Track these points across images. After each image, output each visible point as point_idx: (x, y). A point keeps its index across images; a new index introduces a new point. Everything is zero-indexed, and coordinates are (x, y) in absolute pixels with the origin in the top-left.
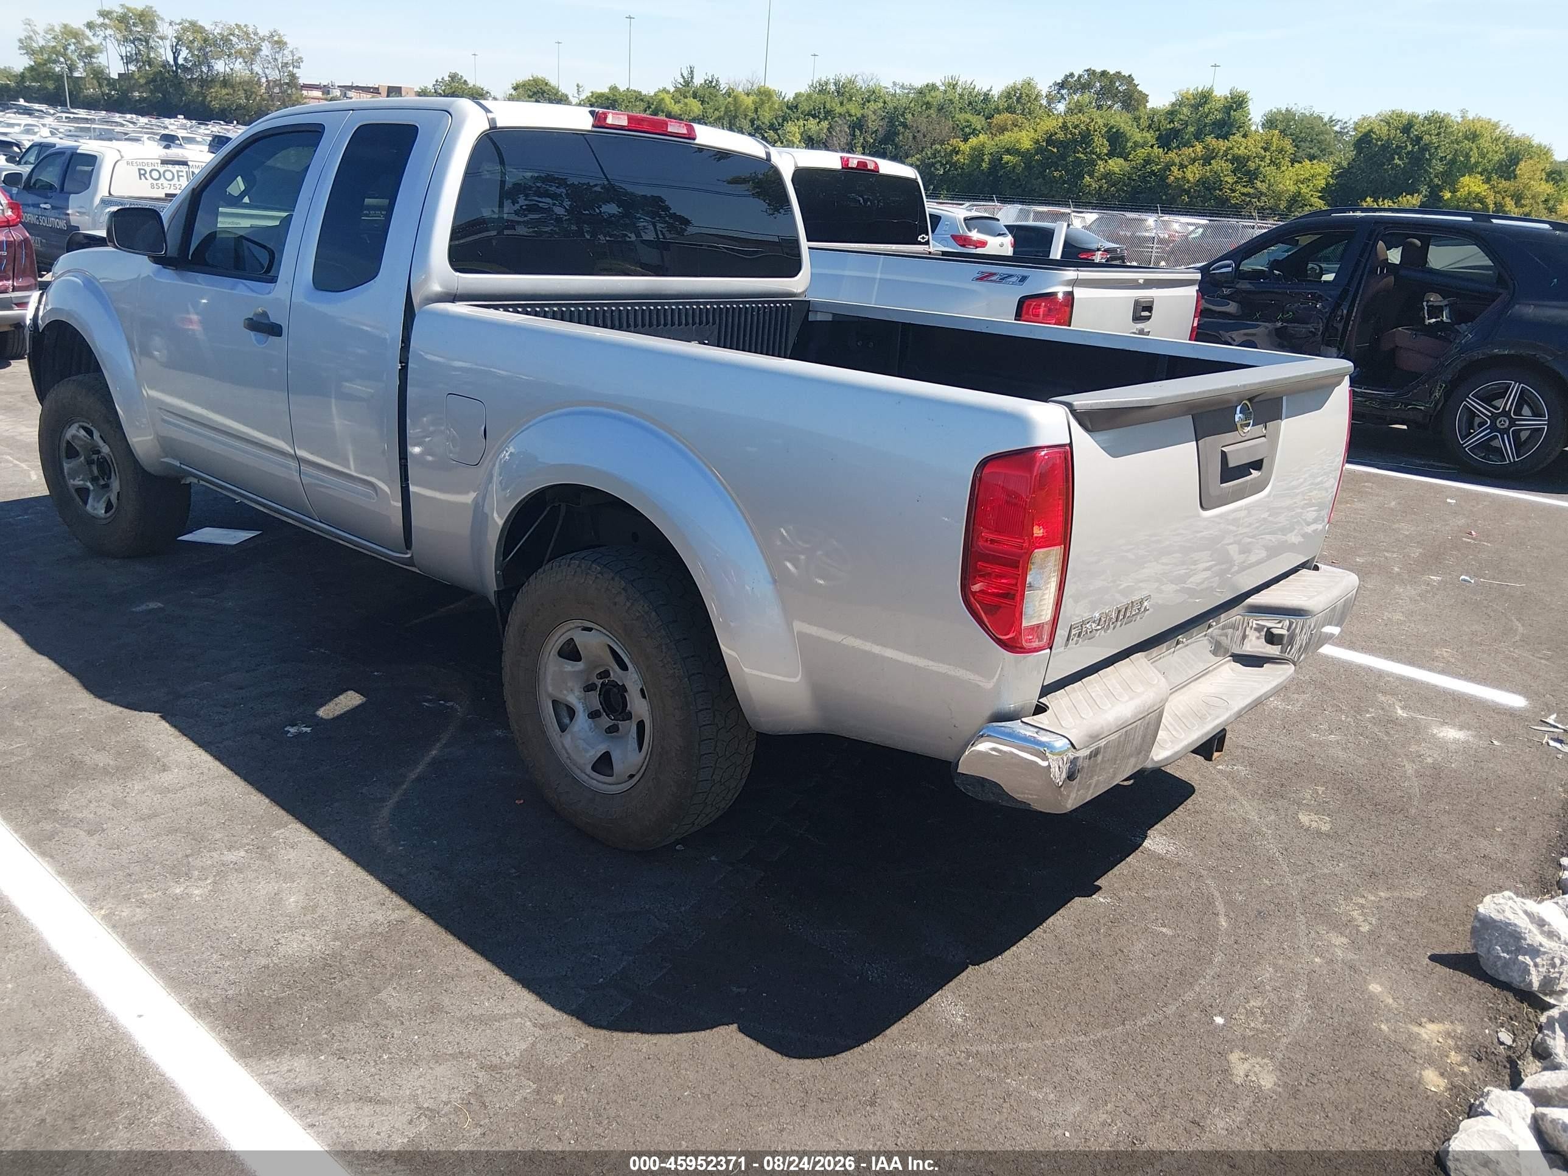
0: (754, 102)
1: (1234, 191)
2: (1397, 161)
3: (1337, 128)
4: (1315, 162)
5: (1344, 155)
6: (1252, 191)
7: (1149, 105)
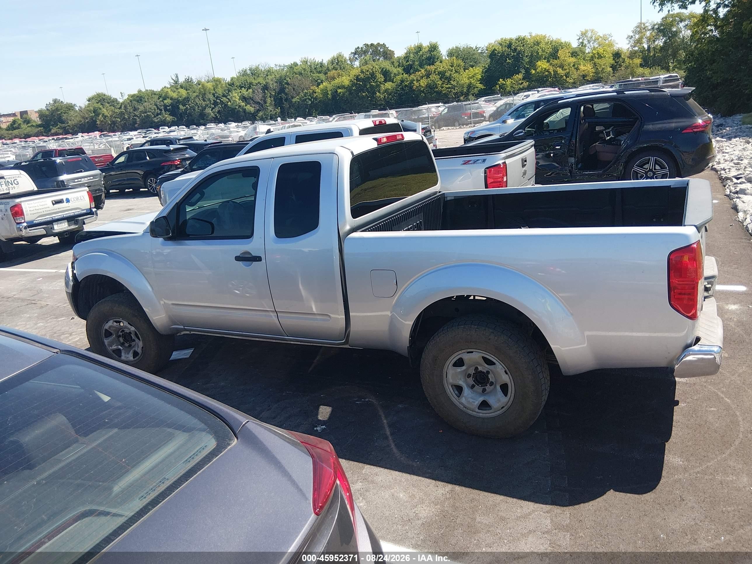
0: (213, 86)
1: (442, 87)
2: (508, 61)
3: (479, 51)
4: (474, 68)
5: (486, 62)
6: (450, 86)
7: (396, 56)
